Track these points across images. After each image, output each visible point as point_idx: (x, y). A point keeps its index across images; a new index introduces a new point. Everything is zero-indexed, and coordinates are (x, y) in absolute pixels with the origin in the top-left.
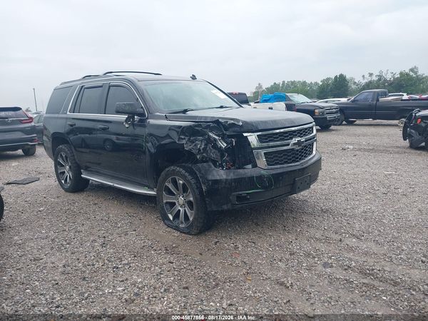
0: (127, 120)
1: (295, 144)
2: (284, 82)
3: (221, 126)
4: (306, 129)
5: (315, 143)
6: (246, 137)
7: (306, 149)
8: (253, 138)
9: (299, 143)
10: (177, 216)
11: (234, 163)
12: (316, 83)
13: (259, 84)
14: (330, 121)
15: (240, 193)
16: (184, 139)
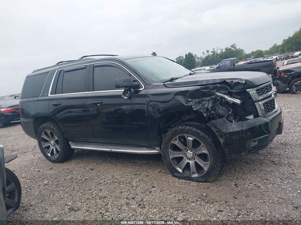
0: (124, 93)
6: (249, 92)
16: (192, 101)
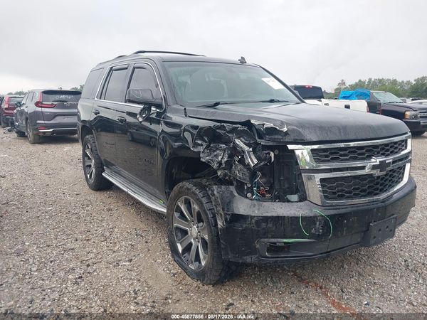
1: (374, 167)
2: (370, 79)
3: (255, 131)
4: (396, 143)
5: (408, 166)
6: (293, 151)
7: (393, 175)
8: (303, 153)
9: (382, 166)
10: (188, 248)
11: (272, 187)
12: (409, 83)
13: (343, 80)
14: (424, 126)
15: (273, 240)
16: (202, 145)
